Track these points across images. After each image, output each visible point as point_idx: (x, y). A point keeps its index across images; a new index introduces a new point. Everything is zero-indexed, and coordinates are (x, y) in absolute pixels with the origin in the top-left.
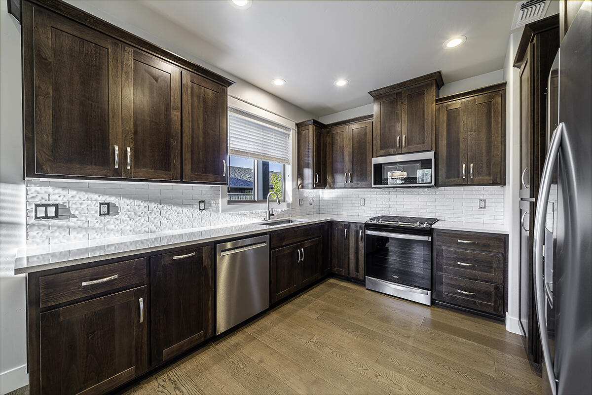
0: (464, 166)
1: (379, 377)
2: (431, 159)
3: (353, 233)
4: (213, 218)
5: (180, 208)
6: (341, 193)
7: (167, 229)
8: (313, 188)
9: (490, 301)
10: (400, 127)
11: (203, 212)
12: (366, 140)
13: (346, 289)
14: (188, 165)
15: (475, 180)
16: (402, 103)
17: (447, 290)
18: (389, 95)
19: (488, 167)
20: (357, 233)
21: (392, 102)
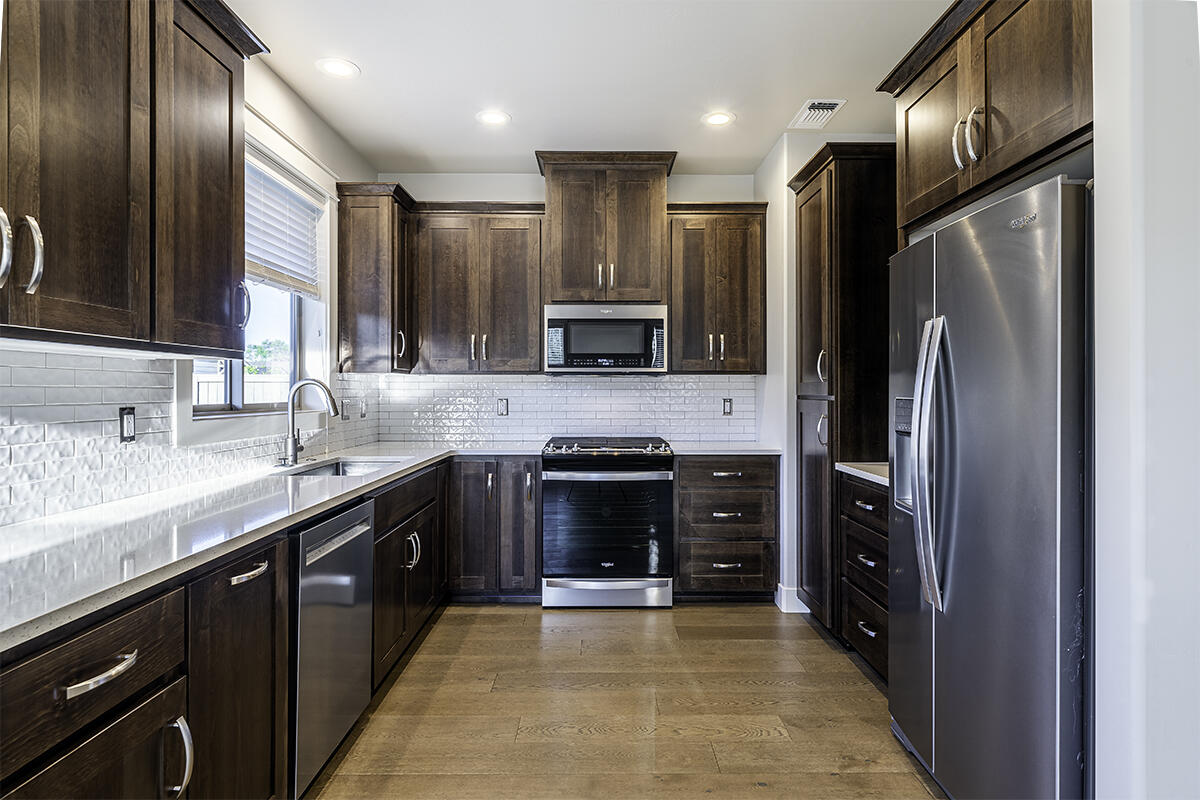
0: (711, 336)
1: (681, 732)
2: (662, 320)
3: (508, 483)
4: (155, 466)
5: (67, 435)
6: (445, 386)
7: (30, 512)
8: (393, 370)
9: (758, 572)
10: (603, 245)
11: (132, 446)
12: (525, 261)
13: (502, 619)
14: (167, 289)
15: (726, 363)
16: (608, 195)
17: (697, 569)
18: (579, 171)
19: (744, 342)
20: (518, 480)
21: (588, 188)
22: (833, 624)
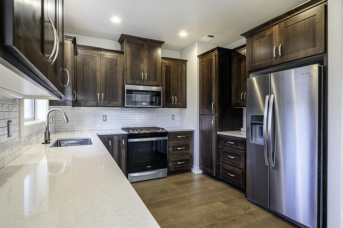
0: (173, 97)
2: (161, 92)
3: (116, 143)
8: (72, 105)
9: (188, 164)
10: (143, 67)
12: (117, 69)
15: (177, 105)
16: (144, 52)
17: (173, 165)
18: (136, 43)
19: (181, 99)
20: (120, 142)
21: (138, 49)
22: (216, 175)
